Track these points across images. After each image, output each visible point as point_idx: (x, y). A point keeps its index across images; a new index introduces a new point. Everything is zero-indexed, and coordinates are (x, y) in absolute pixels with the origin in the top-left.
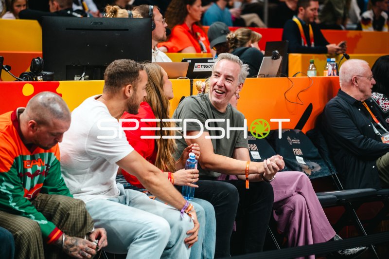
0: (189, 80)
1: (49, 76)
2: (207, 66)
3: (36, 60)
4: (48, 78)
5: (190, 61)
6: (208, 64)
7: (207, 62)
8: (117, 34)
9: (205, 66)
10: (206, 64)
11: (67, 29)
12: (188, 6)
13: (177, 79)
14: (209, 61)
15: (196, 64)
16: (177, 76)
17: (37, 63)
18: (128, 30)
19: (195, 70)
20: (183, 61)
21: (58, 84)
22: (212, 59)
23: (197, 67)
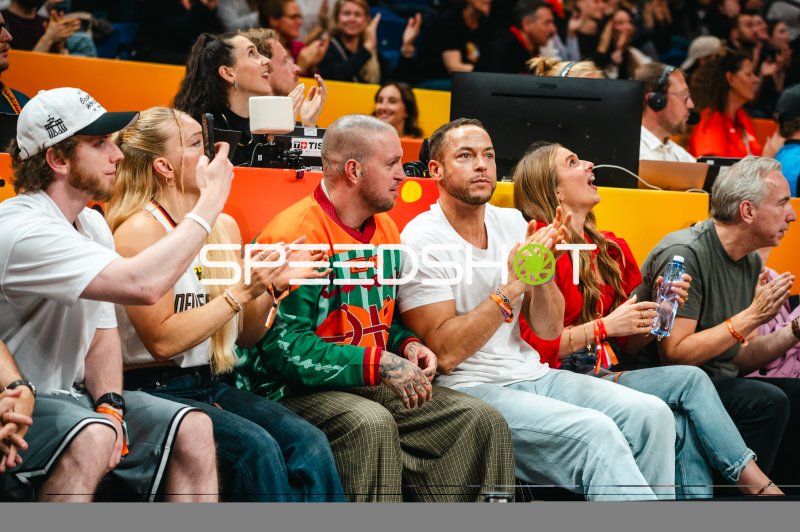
5: (711, 162)
8: (580, 106)
11: (493, 94)
12: (728, 75)
13: (687, 193)
15: (722, 169)
16: (686, 186)
18: (599, 100)
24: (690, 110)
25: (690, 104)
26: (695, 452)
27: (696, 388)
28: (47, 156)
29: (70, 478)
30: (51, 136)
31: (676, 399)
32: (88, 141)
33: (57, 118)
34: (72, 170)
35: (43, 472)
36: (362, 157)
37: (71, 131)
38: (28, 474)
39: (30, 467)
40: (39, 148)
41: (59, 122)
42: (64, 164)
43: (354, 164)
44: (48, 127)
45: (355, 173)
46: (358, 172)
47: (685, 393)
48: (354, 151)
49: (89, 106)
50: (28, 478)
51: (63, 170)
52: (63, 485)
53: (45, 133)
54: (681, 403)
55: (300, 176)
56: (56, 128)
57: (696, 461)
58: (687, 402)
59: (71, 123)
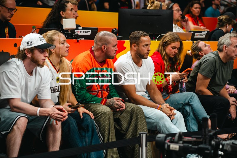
0: (192, 42)
1: (120, 38)
2: (202, 35)
3: (114, 30)
4: (120, 39)
5: (192, 32)
6: (202, 34)
7: (202, 33)
9: (200, 35)
10: (201, 34)
11: (130, 15)
13: (186, 41)
14: (203, 32)
15: (196, 34)
16: (186, 39)
17: (115, 31)
18: (161, 16)
19: (195, 37)
20: (189, 32)
21: (124, 42)
22: (204, 31)
23: (196, 35)
24: (181, 15)
25: (180, 12)
26: (193, 116)
27: (193, 98)
28: (25, 51)
29: (16, 133)
30: (28, 46)
31: (188, 102)
32: (38, 50)
33: (30, 41)
34: (32, 56)
35: (9, 131)
36: (107, 44)
37: (33, 46)
38: (5, 132)
39: (5, 130)
40: (24, 48)
41: (31, 42)
42: (30, 54)
43: (105, 46)
44: (28, 43)
45: (105, 49)
46: (105, 48)
47: (190, 100)
48: (105, 42)
49: (41, 40)
50: (5, 133)
51: (29, 56)
52: (14, 135)
53: (26, 44)
54: (189, 103)
55: (78, 41)
56: (30, 44)
57: (193, 119)
58: (191, 102)
59: (34, 43)
